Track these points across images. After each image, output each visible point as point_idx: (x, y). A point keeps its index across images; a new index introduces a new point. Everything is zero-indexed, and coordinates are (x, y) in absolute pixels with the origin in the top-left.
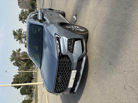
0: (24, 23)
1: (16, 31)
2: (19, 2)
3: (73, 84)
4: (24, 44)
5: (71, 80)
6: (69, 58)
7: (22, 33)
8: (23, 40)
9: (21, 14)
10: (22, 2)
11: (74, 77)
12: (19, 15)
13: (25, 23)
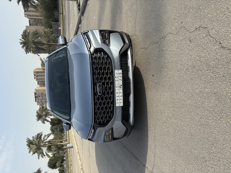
0: (44, 123)
1: (31, 139)
2: (36, 97)
3: (122, 98)
4: (46, 156)
5: (116, 88)
6: (105, 53)
7: (42, 138)
8: (45, 150)
9: (40, 110)
10: (41, 95)
11: (121, 83)
12: (37, 112)
13: (46, 122)
